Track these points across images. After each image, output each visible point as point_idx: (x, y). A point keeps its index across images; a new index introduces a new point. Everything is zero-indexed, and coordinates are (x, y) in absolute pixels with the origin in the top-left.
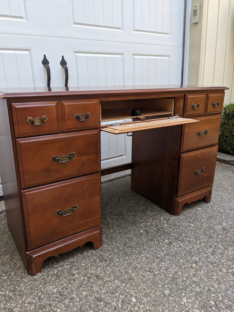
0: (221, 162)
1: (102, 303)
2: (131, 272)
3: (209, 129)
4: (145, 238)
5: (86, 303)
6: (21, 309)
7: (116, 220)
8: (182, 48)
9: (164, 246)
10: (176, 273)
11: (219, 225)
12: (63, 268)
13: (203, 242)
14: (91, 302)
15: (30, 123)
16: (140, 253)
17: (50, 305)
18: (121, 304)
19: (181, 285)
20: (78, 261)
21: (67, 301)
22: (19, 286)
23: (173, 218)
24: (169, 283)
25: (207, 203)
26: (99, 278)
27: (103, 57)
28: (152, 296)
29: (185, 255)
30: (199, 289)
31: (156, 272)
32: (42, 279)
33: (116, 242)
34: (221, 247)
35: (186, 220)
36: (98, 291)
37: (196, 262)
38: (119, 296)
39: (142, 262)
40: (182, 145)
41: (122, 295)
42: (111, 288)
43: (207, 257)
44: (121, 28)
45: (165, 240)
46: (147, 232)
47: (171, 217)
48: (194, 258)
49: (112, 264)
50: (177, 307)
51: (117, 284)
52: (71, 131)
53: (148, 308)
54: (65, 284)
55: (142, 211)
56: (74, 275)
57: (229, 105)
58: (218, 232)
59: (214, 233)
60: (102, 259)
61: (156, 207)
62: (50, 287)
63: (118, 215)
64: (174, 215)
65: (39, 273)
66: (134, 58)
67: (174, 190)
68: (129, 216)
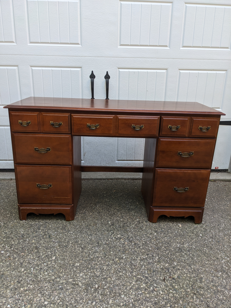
1: (36, 250)
15: (20, 124)
19: (91, 266)
27: (145, 72)
31: (86, 251)
44: (168, 46)
64: (150, 222)
65: (24, 220)
66: (180, 72)
67: (151, 200)
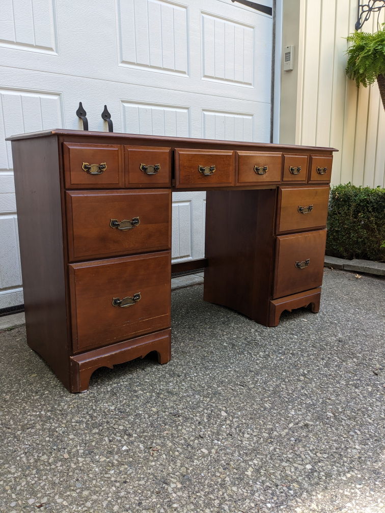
0: (330, 268)
1: (180, 418)
2: (216, 386)
3: (314, 205)
4: (230, 351)
5: (159, 419)
6: (67, 429)
7: (188, 333)
8: (270, 105)
9: (258, 359)
10: (277, 386)
11: (332, 336)
12: (119, 385)
13: (313, 355)
14: (166, 417)
15: (85, 170)
16: (226, 367)
17: (108, 422)
18: (207, 419)
19: (286, 398)
20: (138, 377)
21: (131, 418)
22: (59, 405)
23: (268, 330)
24: (269, 396)
25: (314, 313)
26: (172, 394)
27: (161, 111)
28: (248, 409)
29: (289, 367)
30: (310, 401)
31: (251, 386)
32: (91, 397)
33: (191, 356)
34: (338, 359)
35: (286, 332)
36: (172, 407)
37: (304, 375)
38: (203, 411)
39: (229, 376)
40: (278, 223)
41: (207, 410)
42: (190, 403)
43: (319, 369)
44: (187, 73)
45: (259, 353)
46: (234, 345)
47: (265, 329)
48: (302, 370)
49: (189, 379)
50: (283, 419)
51: (198, 399)
52: (135, 187)
53: (244, 421)
54: (125, 401)
55: (224, 323)
56: (135, 391)
57: (339, 187)
58: (332, 344)
59: (327, 345)
60: (173, 375)
61: (242, 319)
62: (105, 404)
63: (189, 328)
64: (270, 327)
65: (86, 391)
66: (204, 114)
67: (269, 291)
68: (205, 328)
